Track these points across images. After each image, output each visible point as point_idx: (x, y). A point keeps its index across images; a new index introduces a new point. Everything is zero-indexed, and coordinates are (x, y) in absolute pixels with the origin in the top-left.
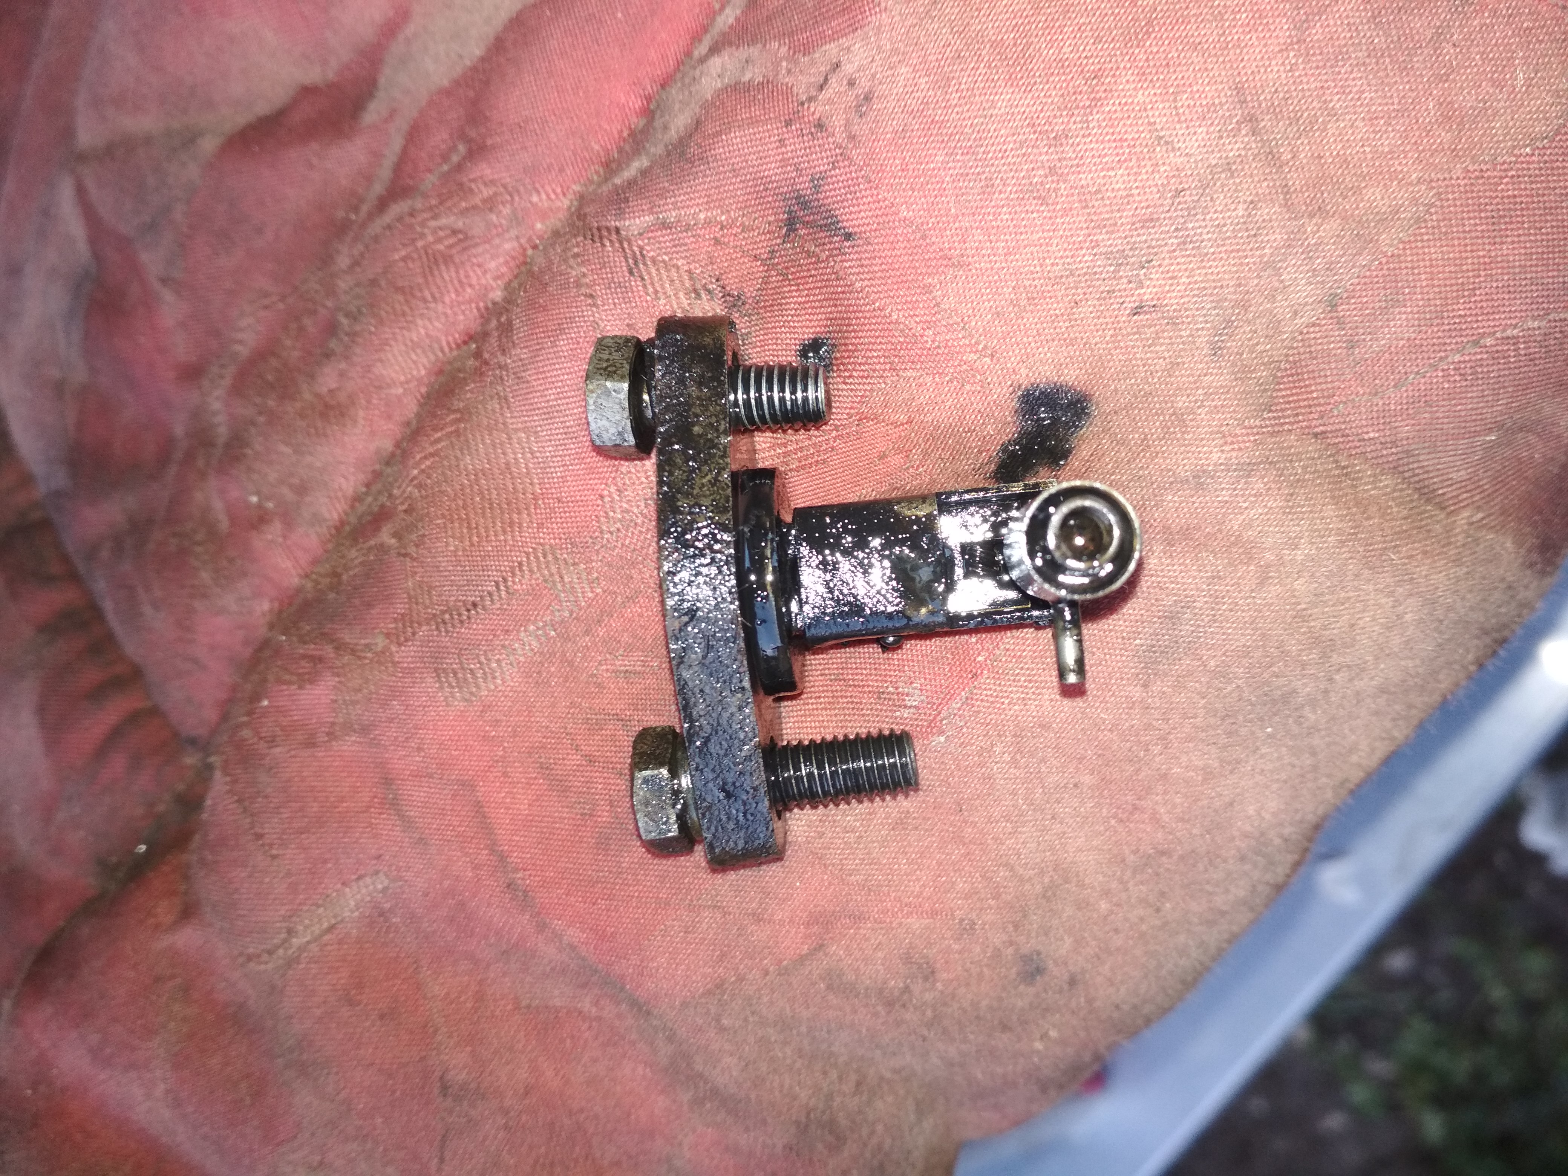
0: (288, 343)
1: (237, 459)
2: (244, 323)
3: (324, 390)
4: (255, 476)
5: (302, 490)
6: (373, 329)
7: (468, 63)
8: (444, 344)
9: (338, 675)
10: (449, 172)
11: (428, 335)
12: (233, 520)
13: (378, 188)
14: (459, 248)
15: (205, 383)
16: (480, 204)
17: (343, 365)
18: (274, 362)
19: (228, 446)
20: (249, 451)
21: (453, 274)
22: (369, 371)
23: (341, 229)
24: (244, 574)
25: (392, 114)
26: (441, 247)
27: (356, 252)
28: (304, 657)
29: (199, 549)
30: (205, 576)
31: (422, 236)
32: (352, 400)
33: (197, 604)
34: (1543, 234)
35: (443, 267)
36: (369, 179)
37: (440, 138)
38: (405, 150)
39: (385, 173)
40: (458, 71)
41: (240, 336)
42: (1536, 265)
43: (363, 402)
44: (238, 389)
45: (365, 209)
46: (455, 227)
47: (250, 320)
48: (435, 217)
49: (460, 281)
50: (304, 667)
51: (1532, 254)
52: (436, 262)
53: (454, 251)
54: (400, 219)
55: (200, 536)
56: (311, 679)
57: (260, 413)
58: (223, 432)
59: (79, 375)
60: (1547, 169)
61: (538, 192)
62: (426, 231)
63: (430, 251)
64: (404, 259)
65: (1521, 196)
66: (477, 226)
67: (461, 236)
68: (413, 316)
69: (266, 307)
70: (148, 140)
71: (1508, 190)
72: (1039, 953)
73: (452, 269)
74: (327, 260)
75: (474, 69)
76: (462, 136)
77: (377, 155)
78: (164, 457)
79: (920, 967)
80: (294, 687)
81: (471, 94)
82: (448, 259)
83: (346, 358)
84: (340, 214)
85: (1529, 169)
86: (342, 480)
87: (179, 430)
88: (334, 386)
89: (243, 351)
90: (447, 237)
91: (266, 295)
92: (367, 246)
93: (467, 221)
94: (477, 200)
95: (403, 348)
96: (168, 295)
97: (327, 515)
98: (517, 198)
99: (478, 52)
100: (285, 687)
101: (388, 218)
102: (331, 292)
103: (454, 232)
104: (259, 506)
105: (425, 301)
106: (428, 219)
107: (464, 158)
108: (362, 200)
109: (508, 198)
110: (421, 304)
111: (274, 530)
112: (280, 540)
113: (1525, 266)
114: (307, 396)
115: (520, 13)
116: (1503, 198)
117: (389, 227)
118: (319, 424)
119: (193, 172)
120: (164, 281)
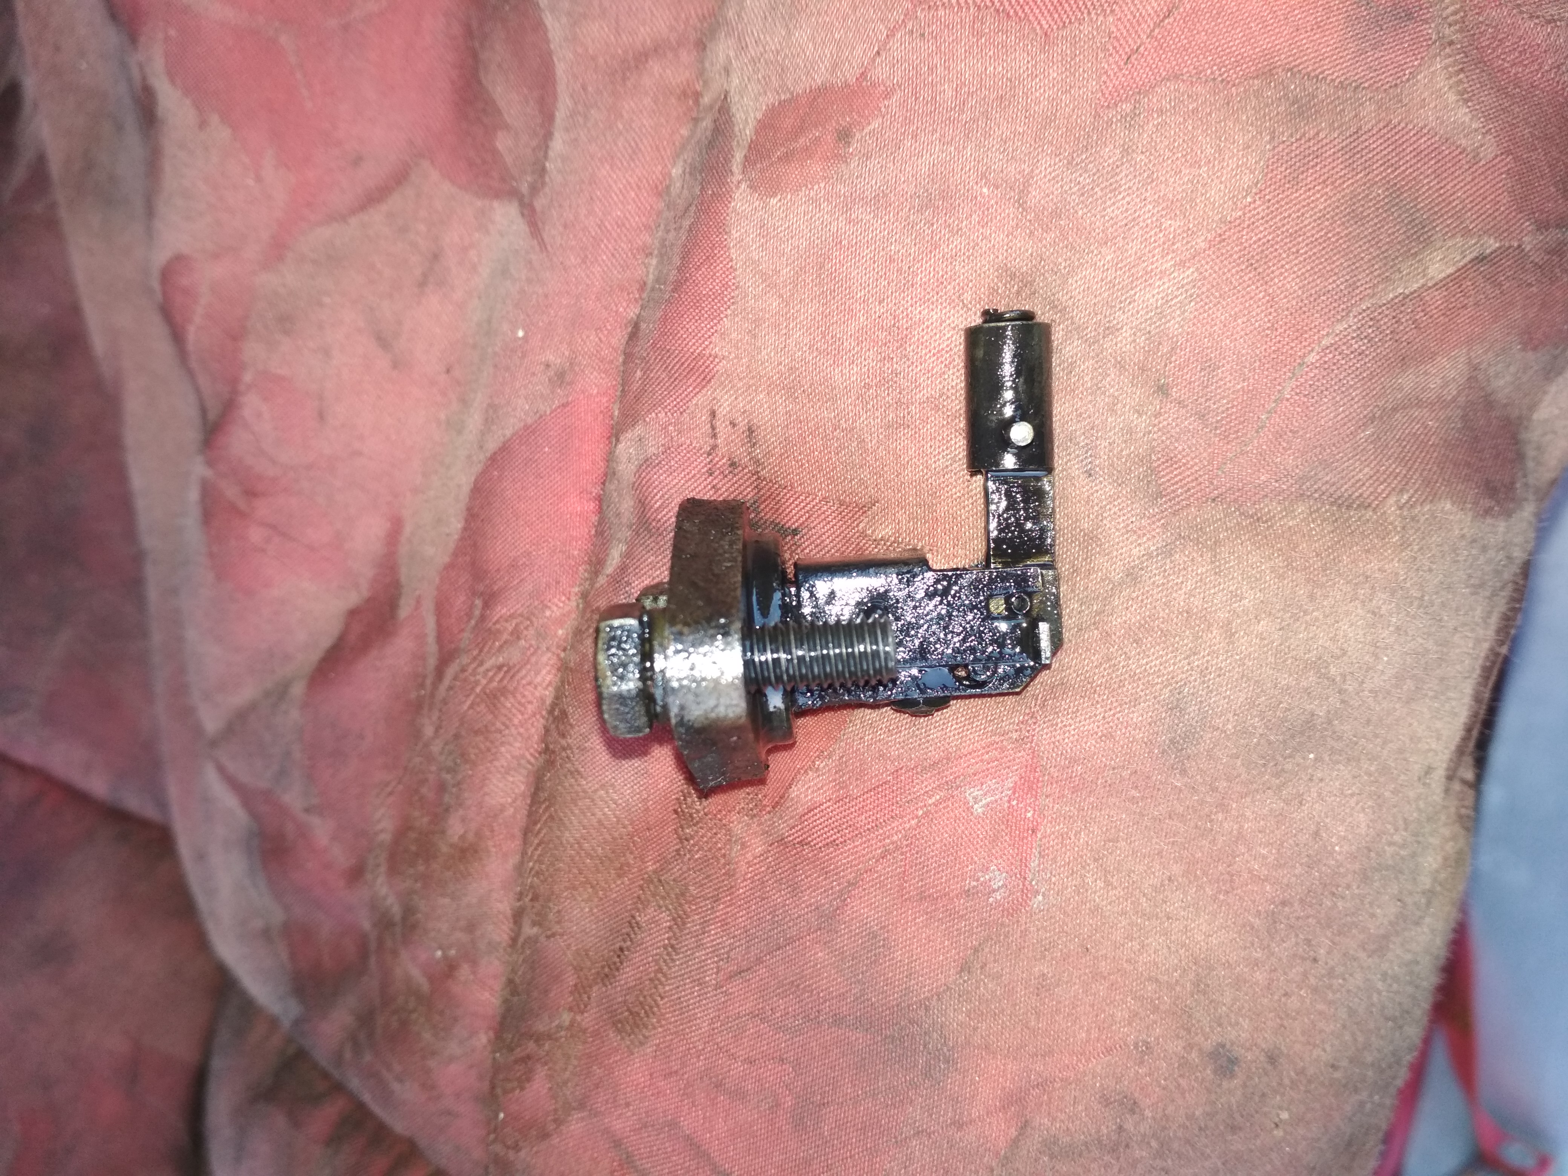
0: (417, 814)
1: (414, 927)
2: (378, 815)
3: (455, 839)
4: (432, 934)
5: (471, 927)
6: (470, 772)
7: (456, 537)
8: (529, 757)
9: (546, 1064)
10: (476, 625)
11: (513, 757)
12: (431, 979)
13: (432, 662)
14: (508, 678)
15: (369, 876)
16: (509, 637)
17: (461, 812)
18: (413, 835)
19: (404, 919)
20: (419, 916)
21: (512, 700)
22: (482, 808)
23: (417, 707)
24: (455, 1020)
25: (418, 601)
26: (495, 684)
27: (434, 718)
28: (516, 1062)
29: (414, 1016)
30: (427, 1036)
31: (477, 683)
32: (478, 834)
33: (432, 1063)
34: (1302, 254)
35: (502, 699)
36: (423, 658)
37: (460, 601)
38: (439, 624)
39: (432, 647)
40: (452, 546)
41: (380, 827)
42: (1314, 280)
43: (488, 833)
44: (393, 870)
45: (428, 682)
46: (498, 664)
47: (382, 811)
48: (481, 664)
49: (519, 703)
50: (519, 1070)
51: (1303, 274)
52: (495, 697)
53: (505, 682)
54: (455, 678)
55: (412, 1005)
56: (529, 1077)
57: (416, 881)
58: (396, 911)
59: (278, 916)
60: (1274, 205)
61: (549, 608)
62: (478, 677)
63: (488, 691)
64: (471, 707)
65: (1265, 236)
66: (513, 655)
67: (505, 669)
68: (496, 747)
69: (390, 794)
70: (253, 707)
71: (1251, 238)
72: (1223, 1046)
73: (510, 696)
74: (417, 734)
75: (462, 539)
76: (474, 593)
77: (421, 638)
78: (364, 953)
79: (1122, 1104)
80: (518, 1091)
81: (468, 558)
82: (503, 691)
83: (461, 805)
84: (413, 695)
85: (1258, 213)
86: (499, 905)
87: (366, 925)
88: (462, 832)
89: (386, 837)
90: (495, 675)
91: (387, 784)
92: (440, 711)
93: (505, 655)
94: (505, 636)
95: (499, 776)
96: (315, 821)
97: (498, 939)
98: (534, 619)
99: (460, 526)
100: (511, 1095)
101: (447, 681)
102: (430, 758)
103: (500, 668)
104: (445, 957)
105: (500, 732)
106: (476, 668)
107: (483, 608)
108: (425, 677)
109: (529, 622)
110: (499, 736)
111: (464, 971)
112: (472, 977)
113: (1304, 286)
114: (445, 849)
115: (476, 482)
116: (1250, 246)
117: (451, 688)
118: (462, 867)
119: (295, 714)
120: (307, 810)
